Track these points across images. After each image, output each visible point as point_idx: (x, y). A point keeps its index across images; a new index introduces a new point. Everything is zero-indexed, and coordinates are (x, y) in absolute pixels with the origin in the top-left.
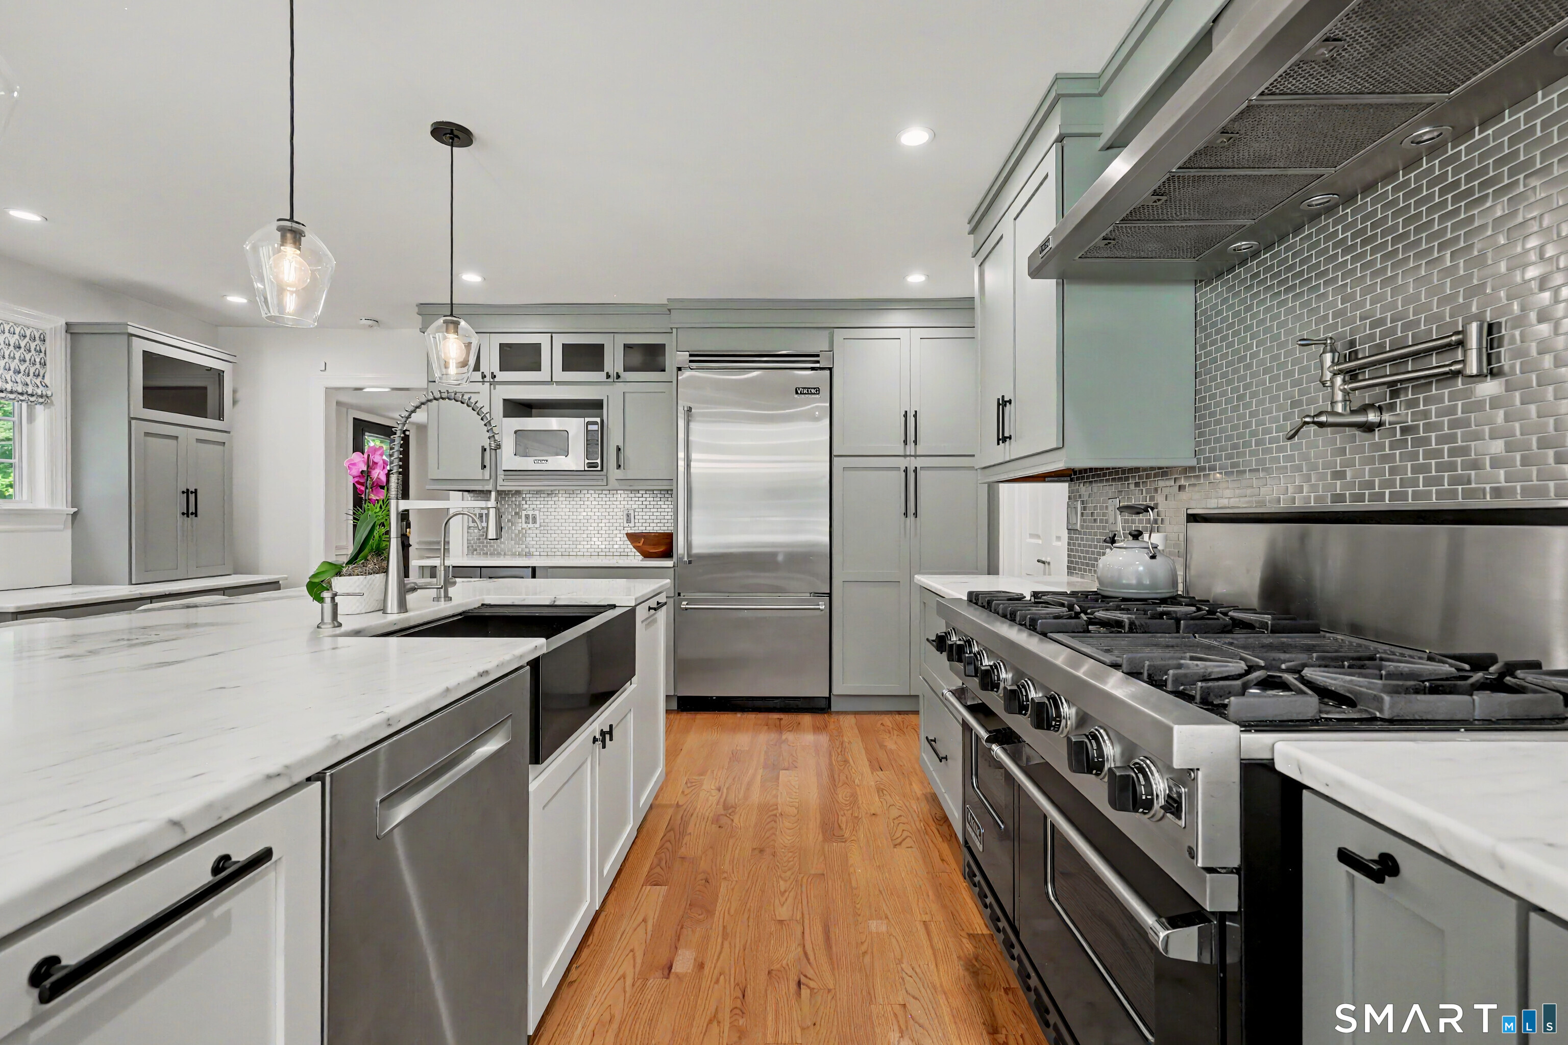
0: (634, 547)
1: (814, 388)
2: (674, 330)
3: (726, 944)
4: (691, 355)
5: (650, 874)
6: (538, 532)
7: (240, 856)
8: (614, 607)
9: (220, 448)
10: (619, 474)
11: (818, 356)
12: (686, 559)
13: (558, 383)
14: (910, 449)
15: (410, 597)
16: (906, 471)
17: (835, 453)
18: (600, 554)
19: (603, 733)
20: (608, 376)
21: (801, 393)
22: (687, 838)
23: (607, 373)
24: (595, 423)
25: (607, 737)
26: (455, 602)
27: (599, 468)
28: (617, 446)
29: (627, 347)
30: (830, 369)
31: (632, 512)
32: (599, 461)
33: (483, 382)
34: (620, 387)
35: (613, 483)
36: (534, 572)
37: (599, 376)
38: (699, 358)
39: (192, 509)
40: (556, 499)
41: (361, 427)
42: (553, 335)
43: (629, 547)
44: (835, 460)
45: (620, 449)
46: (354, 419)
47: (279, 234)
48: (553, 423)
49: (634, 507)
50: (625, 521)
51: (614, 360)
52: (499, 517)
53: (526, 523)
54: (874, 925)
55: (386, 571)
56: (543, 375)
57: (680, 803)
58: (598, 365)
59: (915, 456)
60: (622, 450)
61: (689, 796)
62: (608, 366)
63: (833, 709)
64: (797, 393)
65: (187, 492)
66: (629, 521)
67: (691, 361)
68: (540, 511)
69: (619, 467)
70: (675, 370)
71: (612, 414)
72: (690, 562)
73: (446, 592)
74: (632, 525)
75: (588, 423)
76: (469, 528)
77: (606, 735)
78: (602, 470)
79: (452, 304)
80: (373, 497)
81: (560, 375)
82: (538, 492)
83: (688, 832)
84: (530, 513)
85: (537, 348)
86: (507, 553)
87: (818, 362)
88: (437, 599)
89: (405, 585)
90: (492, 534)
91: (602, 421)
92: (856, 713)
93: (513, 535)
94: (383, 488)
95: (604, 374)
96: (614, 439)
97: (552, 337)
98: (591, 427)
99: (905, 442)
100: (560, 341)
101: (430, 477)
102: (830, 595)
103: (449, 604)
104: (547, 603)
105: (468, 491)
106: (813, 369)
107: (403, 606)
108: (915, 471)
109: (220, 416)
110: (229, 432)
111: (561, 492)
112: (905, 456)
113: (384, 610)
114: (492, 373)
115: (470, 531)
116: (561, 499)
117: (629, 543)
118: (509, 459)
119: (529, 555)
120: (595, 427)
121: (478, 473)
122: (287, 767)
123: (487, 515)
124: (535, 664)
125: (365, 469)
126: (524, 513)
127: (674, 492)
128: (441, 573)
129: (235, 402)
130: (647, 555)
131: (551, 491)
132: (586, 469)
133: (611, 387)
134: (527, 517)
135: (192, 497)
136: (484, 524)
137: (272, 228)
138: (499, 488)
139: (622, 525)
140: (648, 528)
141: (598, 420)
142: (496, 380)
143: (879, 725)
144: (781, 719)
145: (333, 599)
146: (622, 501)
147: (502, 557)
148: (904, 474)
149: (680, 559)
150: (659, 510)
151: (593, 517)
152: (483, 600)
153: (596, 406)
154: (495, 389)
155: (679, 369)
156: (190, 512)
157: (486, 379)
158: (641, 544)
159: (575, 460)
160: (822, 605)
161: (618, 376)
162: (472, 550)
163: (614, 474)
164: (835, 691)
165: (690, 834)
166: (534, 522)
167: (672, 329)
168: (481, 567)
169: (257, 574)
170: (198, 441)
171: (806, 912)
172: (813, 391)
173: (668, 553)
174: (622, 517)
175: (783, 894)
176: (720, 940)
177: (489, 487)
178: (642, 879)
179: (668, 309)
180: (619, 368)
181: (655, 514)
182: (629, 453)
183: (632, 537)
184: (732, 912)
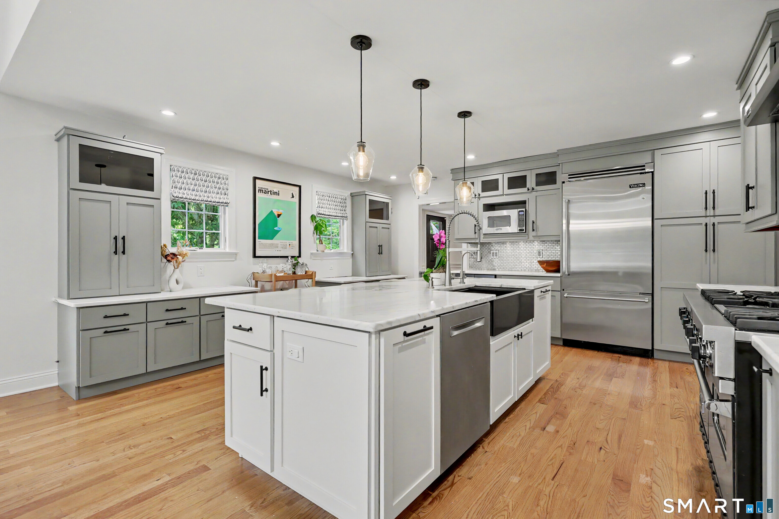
0: (542, 267)
1: (642, 184)
2: (561, 164)
3: (570, 428)
4: (569, 175)
5: (540, 400)
6: (498, 260)
7: (428, 326)
8: (525, 289)
9: (388, 230)
10: (534, 233)
11: (644, 166)
12: (567, 273)
13: (506, 195)
14: (710, 212)
15: (452, 281)
16: (706, 225)
17: (655, 217)
18: (526, 270)
19: (518, 335)
20: (528, 190)
21: (633, 187)
22: (558, 392)
23: (528, 188)
24: (523, 211)
25: (520, 337)
26: (466, 284)
27: (524, 231)
28: (533, 221)
29: (537, 175)
30: (653, 173)
31: (541, 251)
32: (524, 228)
33: (475, 198)
34: (534, 194)
35: (531, 238)
36: (496, 276)
37: (525, 190)
38: (572, 176)
39: (381, 252)
40: (506, 245)
41: (429, 218)
42: (504, 174)
43: (540, 268)
44: (655, 221)
45: (534, 222)
46: (427, 215)
47: (418, 169)
48: (504, 213)
49: (542, 248)
50: (538, 255)
51: (531, 182)
52: (481, 254)
53: (493, 256)
54: (646, 442)
55: (445, 272)
56: (500, 192)
57: (558, 380)
58: (524, 185)
59: (714, 216)
60: (535, 223)
61: (562, 379)
62: (528, 185)
63: (655, 357)
64: (630, 187)
65: (379, 246)
66: (539, 255)
67: (569, 178)
68: (499, 251)
69: (533, 230)
70: (561, 183)
71: (530, 207)
72: (569, 275)
73: (463, 280)
74: (541, 257)
75: (520, 211)
76: (470, 258)
77: (519, 336)
78: (526, 232)
79: (464, 167)
80: (441, 248)
81: (507, 191)
82: (498, 243)
83: (560, 390)
84: (495, 251)
85: (497, 180)
86: (485, 269)
87: (644, 169)
88: (460, 283)
89: (451, 277)
90: (479, 260)
91: (526, 210)
92: (670, 361)
93: (488, 261)
94: (444, 244)
95: (526, 189)
96: (531, 217)
97: (503, 175)
98: (520, 213)
99: (706, 208)
100: (506, 176)
101: (456, 238)
102: (653, 294)
103: (464, 285)
104: (499, 286)
105: (469, 243)
106: (641, 173)
107: (450, 283)
108: (714, 225)
109: (388, 219)
110: (390, 224)
111: (508, 242)
112: (706, 216)
113: (445, 285)
114: (479, 194)
115: (470, 259)
116: (508, 245)
117: (539, 265)
118: (486, 229)
119: (494, 270)
120: (522, 213)
121: (473, 236)
122: (435, 311)
123: (477, 253)
124: (492, 302)
125: (439, 238)
126: (492, 252)
127: (561, 241)
128: (461, 275)
129: (392, 213)
130: (548, 271)
131: (504, 242)
132: (519, 232)
133: (530, 194)
134: (493, 253)
135: (381, 247)
136: (476, 257)
137: (416, 168)
138: (481, 241)
139: (536, 256)
140: (549, 258)
141: (524, 210)
142: (480, 196)
143: (685, 369)
144: (620, 357)
145: (432, 279)
146: (537, 246)
147: (483, 271)
148: (705, 227)
149: (564, 273)
150: (555, 250)
151: (522, 253)
152: (475, 284)
153: (523, 203)
154: (480, 200)
155: (564, 182)
156: (380, 253)
157: (476, 197)
158: (545, 266)
159: (514, 228)
160: (647, 300)
161: (533, 189)
162: (471, 267)
163: (532, 234)
164: (655, 347)
165: (561, 391)
166: (496, 256)
167: (559, 164)
168: (474, 274)
169: (398, 275)
170: (382, 228)
171: (611, 428)
172: (641, 185)
173: (558, 271)
174: (536, 253)
175: (601, 420)
176: (568, 426)
177: (478, 241)
178: (537, 400)
179: (556, 155)
180: (534, 185)
181: (553, 251)
182: (539, 223)
183: (541, 263)
184: (575, 420)
